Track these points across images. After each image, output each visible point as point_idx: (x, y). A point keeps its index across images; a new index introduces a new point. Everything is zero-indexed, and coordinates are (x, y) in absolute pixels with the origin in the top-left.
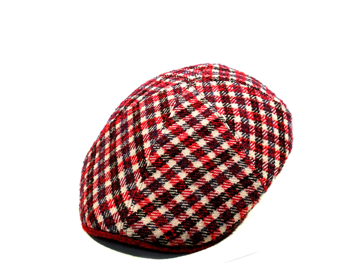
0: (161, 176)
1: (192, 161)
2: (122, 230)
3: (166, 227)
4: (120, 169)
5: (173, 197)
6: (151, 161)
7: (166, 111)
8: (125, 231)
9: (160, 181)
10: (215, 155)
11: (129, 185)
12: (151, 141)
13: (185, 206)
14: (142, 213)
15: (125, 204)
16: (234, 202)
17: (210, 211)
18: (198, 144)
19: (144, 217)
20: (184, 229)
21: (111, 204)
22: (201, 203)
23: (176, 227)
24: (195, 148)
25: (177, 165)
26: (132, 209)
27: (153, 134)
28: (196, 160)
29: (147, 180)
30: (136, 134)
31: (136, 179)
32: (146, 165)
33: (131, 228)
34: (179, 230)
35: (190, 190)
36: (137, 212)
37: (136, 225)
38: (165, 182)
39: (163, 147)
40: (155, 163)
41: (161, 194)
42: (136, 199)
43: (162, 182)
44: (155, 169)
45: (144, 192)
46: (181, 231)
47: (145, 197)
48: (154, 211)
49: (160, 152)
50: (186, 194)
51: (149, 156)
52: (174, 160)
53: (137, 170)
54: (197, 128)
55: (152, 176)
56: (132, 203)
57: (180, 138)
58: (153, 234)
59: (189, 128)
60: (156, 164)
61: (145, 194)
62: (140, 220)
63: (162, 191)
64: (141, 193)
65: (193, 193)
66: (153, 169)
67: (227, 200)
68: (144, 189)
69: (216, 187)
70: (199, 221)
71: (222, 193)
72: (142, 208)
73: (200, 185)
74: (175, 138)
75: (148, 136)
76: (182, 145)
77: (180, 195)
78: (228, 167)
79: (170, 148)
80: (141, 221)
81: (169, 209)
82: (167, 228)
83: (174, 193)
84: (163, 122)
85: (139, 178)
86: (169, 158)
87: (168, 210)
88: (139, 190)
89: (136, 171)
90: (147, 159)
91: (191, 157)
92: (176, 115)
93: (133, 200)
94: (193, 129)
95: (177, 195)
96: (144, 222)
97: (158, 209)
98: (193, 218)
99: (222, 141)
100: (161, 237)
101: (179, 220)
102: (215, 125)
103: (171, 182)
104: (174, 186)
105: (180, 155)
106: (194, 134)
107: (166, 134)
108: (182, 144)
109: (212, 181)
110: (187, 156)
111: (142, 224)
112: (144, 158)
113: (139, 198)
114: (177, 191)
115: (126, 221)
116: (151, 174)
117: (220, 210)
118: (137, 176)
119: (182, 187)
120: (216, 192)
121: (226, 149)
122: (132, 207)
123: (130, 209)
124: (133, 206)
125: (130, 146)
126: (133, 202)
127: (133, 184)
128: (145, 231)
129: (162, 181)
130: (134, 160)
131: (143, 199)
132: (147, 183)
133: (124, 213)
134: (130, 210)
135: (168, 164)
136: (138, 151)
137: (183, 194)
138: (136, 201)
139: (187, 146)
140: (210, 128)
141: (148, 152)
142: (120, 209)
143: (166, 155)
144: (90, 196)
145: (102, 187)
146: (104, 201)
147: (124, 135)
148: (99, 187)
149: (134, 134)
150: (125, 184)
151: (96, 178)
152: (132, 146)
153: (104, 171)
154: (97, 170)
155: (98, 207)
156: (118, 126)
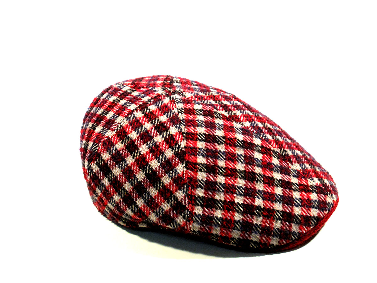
0: (290, 151)
4: (269, 174)
6: (275, 147)
7: (218, 115)
9: (294, 154)
11: (292, 174)
12: (254, 136)
14: (321, 180)
15: (311, 186)
21: (305, 196)
25: (281, 137)
27: (247, 132)
32: (278, 152)
38: (296, 152)
40: (278, 146)
42: (309, 175)
45: (303, 168)
47: (308, 170)
48: (319, 174)
49: (269, 137)
51: (271, 146)
53: (279, 161)
55: (290, 155)
57: (257, 121)
61: (305, 168)
62: (326, 184)
63: (303, 158)
66: (283, 150)
68: (300, 166)
72: (317, 177)
75: (247, 137)
79: (266, 131)
84: (232, 121)
86: (275, 136)
88: (301, 170)
89: (280, 163)
92: (226, 112)
93: (309, 178)
105: (272, 130)
106: (252, 113)
107: (251, 125)
108: (262, 123)
112: (270, 150)
115: (327, 193)
116: (288, 154)
118: (286, 164)
122: (316, 183)
124: (314, 181)
126: (311, 179)
130: (267, 158)
131: (310, 172)
132: (295, 162)
134: (318, 185)
135: (280, 140)
136: (260, 151)
138: (311, 177)
141: (266, 144)
142: (315, 191)
143: (272, 136)
144: (278, 215)
145: (279, 198)
146: (299, 201)
147: (225, 157)
148: (276, 202)
149: (235, 146)
150: (289, 177)
151: (259, 202)
152: (249, 154)
153: (259, 190)
154: (247, 199)
155: (302, 209)
156: (201, 160)
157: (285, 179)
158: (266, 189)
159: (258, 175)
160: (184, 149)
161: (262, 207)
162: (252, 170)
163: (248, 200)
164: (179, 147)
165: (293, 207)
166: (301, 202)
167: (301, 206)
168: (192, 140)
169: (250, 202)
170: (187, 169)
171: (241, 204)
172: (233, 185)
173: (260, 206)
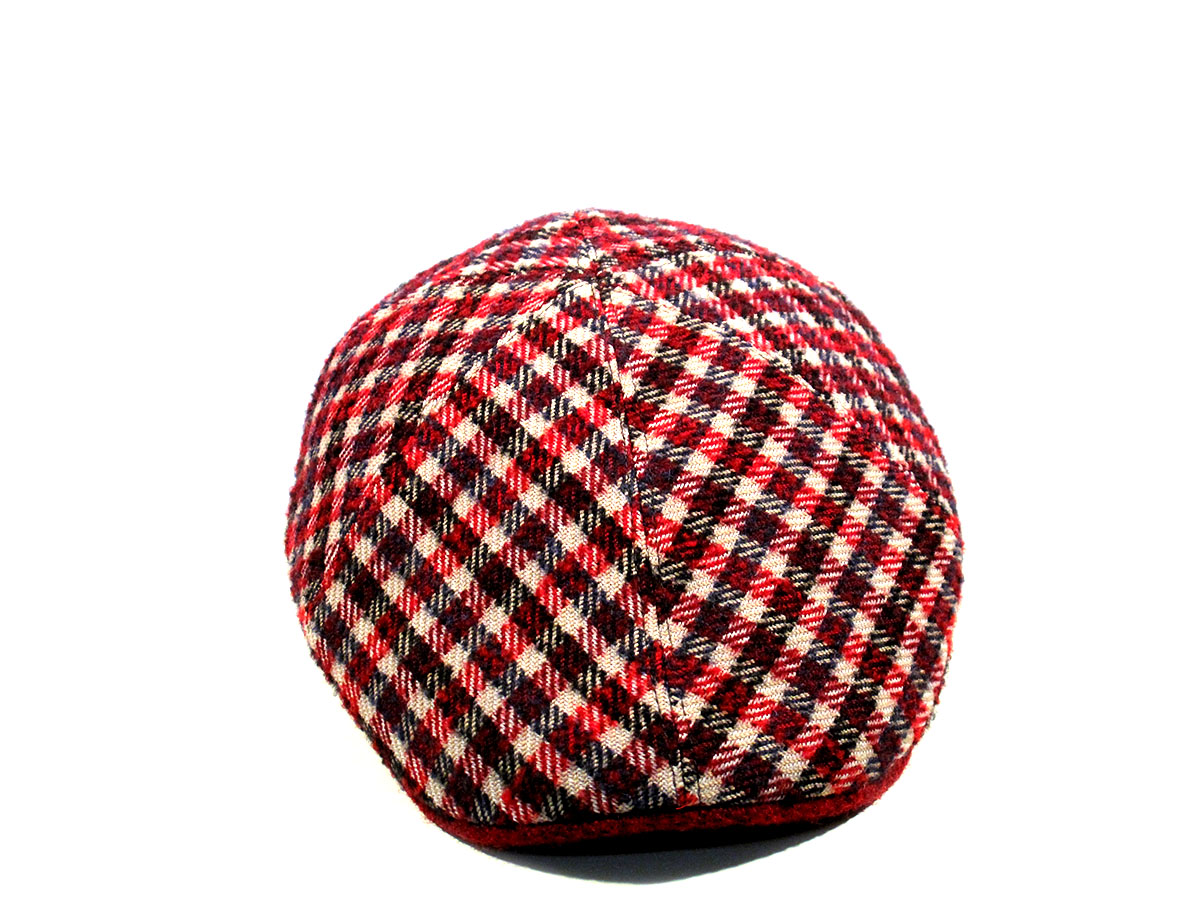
0: (716, 585)
1: (777, 514)
2: (682, 789)
3: (806, 740)
4: (551, 602)
5: (782, 641)
6: (656, 545)
7: (600, 380)
8: (693, 790)
9: (721, 601)
10: (825, 480)
11: (623, 643)
12: (620, 483)
13: (827, 656)
14: (717, 718)
15: (647, 707)
16: (925, 608)
17: (888, 653)
18: (766, 455)
19: (732, 725)
20: (854, 730)
21: (591, 720)
22: (859, 636)
23: (832, 730)
24: (766, 473)
25: (745, 537)
26: (682, 713)
27: (613, 462)
28: (787, 505)
29: (677, 611)
30: (544, 478)
31: (636, 615)
32: (648, 562)
33: (710, 773)
34: (845, 736)
35: (817, 605)
36: (702, 717)
37: (721, 761)
38: (738, 600)
39: (676, 494)
40: (676, 550)
41: (746, 639)
42: (678, 678)
43: (730, 602)
44: (684, 568)
45: (691, 651)
46: (849, 736)
47: (701, 666)
48: (751, 701)
49: (674, 510)
50: (812, 620)
51: (643, 533)
52: (728, 523)
53: (620, 587)
54: (735, 408)
55: (688, 594)
56: (670, 696)
57: (707, 452)
58: (780, 773)
59: (715, 415)
60: (682, 550)
61: (697, 656)
62: (726, 740)
63: (744, 631)
64: (681, 655)
65: (826, 611)
66: (680, 569)
67: (910, 606)
68: (685, 640)
69: (871, 576)
70: (876, 693)
71: (892, 590)
72: (711, 701)
73: (832, 580)
74: (692, 456)
75: (598, 472)
76: (725, 472)
77: (798, 627)
78: (870, 508)
79: (695, 491)
80: (728, 743)
81: (788, 680)
82: (811, 739)
83: (779, 626)
84: (616, 415)
85: (645, 611)
86: (711, 523)
87: (788, 684)
88: (671, 648)
89: (620, 592)
90: (640, 543)
91: (770, 500)
92: (642, 384)
93: (668, 687)
94: (726, 415)
95: (790, 629)
96: (738, 742)
97: (759, 690)
98: (861, 686)
99: (817, 433)
100: (805, 773)
101: (833, 707)
102: (776, 389)
103: (755, 596)
104: (768, 604)
105: (736, 503)
106: (739, 429)
107: (657, 452)
108: (722, 469)
109: (855, 559)
110: (758, 502)
111: (736, 752)
112: (629, 542)
113: (687, 673)
114: (783, 617)
115: (682, 758)
116: (682, 588)
117: (908, 642)
118: (636, 608)
119: (790, 601)
120: (878, 593)
121: (840, 453)
122: (677, 709)
123: (674, 715)
124: (680, 702)
125: (543, 521)
126: (673, 690)
127: (636, 636)
128: (753, 770)
129: (726, 600)
130: (591, 559)
131: (700, 673)
132: (683, 619)
133: (660, 734)
134: (679, 719)
135: (718, 542)
136: (590, 529)
137: (806, 622)
138: (679, 686)
139: (743, 472)
140: (770, 401)
141: (633, 521)
142: (638, 726)
143: (694, 514)
144: (470, 723)
145: (513, 678)
146: (556, 720)
147: (484, 493)
148: (496, 684)
149: (535, 480)
150: (604, 643)
151: (456, 658)
152: (552, 519)
153: (483, 627)
154: (439, 632)
155: (543, 746)
156: (429, 470)
157: (586, 643)
158: (504, 638)
159: (516, 587)
160: (420, 421)
161: (455, 675)
162: (513, 565)
163: (438, 636)
164: (417, 411)
165: (523, 726)
166: (556, 728)
167: (547, 737)
168: (458, 407)
169: (438, 644)
170: (383, 475)
171: (415, 638)
172: (440, 577)
173: (449, 670)
